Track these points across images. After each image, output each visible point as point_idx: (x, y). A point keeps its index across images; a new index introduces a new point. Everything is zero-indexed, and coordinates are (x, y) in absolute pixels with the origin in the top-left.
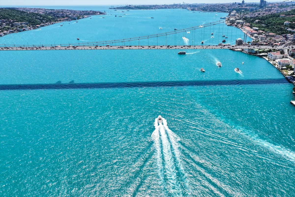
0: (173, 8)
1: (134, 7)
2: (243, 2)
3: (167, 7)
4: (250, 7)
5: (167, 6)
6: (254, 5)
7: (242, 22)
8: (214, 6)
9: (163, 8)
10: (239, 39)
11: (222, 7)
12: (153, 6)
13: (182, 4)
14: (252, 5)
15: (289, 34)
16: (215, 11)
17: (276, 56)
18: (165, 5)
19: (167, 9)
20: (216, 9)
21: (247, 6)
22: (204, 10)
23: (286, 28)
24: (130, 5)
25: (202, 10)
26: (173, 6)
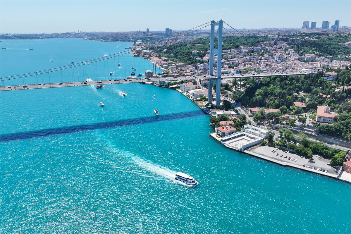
0: (67, 37)
1: (13, 36)
2: (148, 30)
3: (58, 36)
4: (156, 36)
5: (58, 34)
6: (160, 34)
7: (149, 52)
8: (116, 35)
9: (53, 37)
10: (148, 71)
11: (125, 36)
12: (40, 35)
13: (77, 32)
14: (158, 33)
15: (198, 64)
16: (118, 40)
17: (189, 87)
18: (55, 33)
19: (58, 38)
20: (118, 38)
21: (152, 34)
22: (104, 39)
23: (195, 57)
24: (7, 34)
25: (101, 39)
26: (66, 35)
